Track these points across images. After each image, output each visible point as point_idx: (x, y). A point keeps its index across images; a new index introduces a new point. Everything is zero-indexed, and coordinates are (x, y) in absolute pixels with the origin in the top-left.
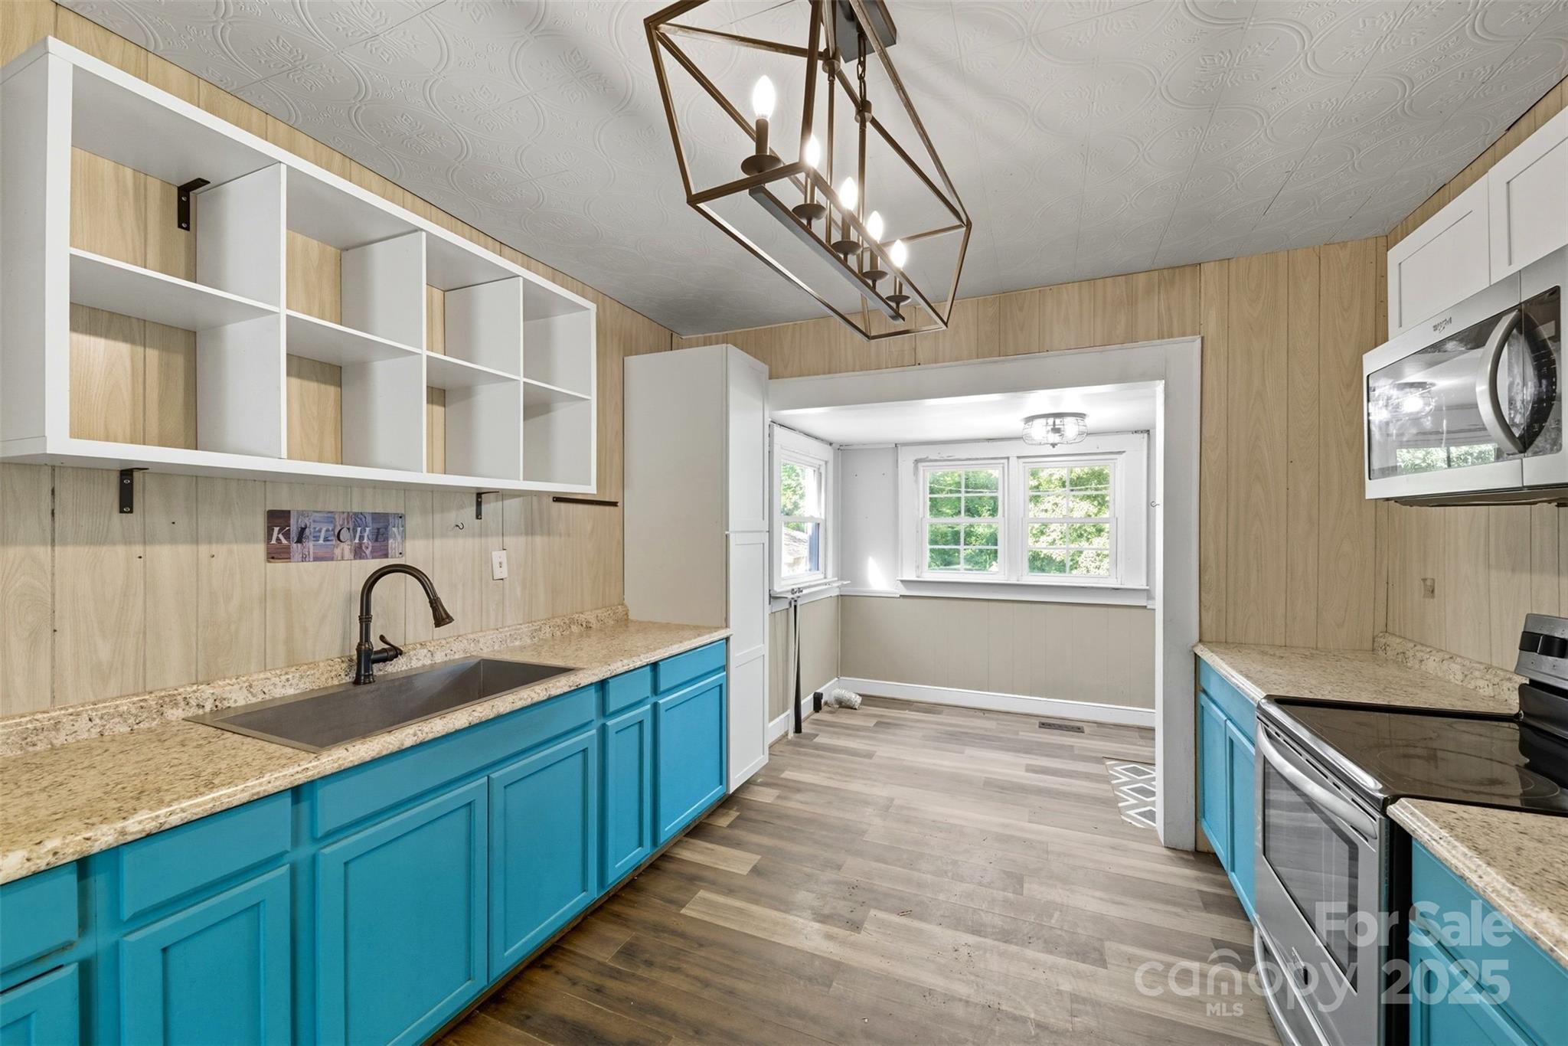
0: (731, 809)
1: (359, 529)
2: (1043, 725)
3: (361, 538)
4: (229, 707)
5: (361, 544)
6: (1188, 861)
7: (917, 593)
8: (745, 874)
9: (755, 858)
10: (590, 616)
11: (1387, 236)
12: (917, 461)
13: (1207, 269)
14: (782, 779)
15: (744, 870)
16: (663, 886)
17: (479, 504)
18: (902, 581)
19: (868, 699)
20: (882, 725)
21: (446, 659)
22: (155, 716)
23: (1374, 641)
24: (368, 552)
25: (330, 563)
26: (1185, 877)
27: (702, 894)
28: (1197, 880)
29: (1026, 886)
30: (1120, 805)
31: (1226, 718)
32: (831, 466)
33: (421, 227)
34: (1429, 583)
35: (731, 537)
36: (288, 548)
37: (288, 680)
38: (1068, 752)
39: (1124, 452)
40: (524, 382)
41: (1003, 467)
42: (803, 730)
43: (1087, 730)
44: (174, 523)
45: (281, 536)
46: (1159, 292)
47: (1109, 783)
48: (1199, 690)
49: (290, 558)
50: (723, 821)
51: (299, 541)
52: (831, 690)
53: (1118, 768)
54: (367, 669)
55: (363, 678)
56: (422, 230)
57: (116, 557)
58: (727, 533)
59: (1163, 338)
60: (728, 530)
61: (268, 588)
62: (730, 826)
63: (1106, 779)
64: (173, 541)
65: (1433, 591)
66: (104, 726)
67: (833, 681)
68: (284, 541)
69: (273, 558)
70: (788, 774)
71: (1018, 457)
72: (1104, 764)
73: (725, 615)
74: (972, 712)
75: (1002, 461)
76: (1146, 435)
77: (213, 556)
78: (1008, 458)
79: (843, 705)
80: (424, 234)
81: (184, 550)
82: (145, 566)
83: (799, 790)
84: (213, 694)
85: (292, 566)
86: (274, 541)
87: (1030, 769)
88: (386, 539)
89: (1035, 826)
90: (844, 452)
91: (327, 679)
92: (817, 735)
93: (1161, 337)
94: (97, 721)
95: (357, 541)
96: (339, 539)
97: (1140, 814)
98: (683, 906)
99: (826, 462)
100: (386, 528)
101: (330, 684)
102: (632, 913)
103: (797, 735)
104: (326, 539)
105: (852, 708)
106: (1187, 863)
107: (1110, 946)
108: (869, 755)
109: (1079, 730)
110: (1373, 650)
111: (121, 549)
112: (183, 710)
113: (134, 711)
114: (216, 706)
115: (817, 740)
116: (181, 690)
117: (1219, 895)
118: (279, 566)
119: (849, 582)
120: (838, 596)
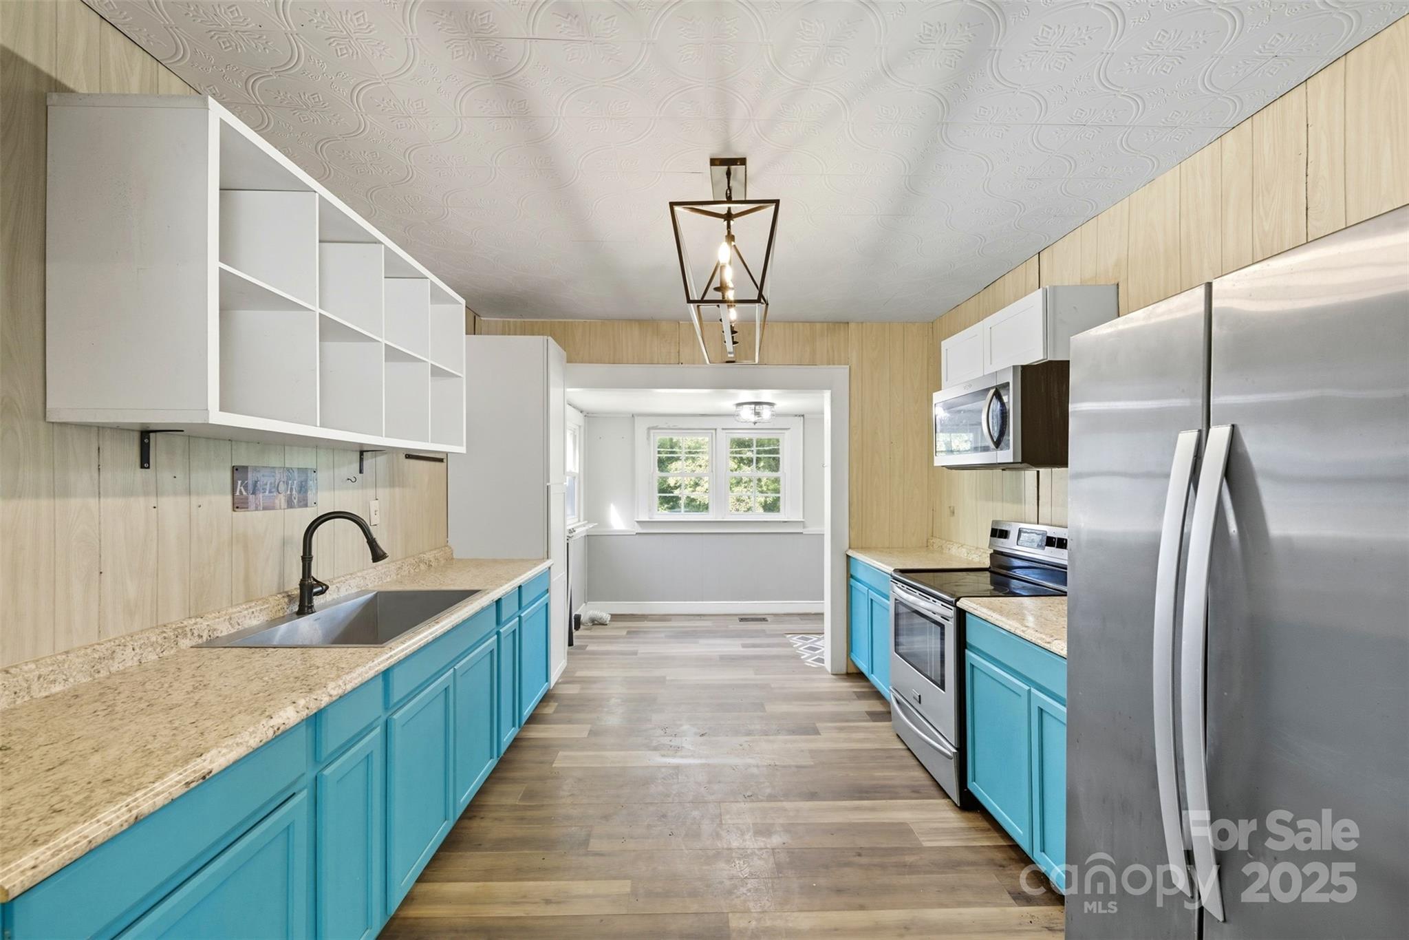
0: (549, 701)
1: (290, 482)
2: (742, 620)
3: (291, 489)
4: (218, 637)
5: (291, 495)
6: (845, 679)
7: (648, 531)
8: (586, 736)
9: (589, 726)
10: (429, 556)
11: (932, 323)
12: (649, 429)
13: (852, 326)
14: (576, 677)
15: (585, 734)
16: (527, 755)
17: (361, 460)
18: (638, 522)
19: (615, 617)
20: (631, 633)
21: (347, 593)
22: (172, 645)
23: (927, 542)
24: (295, 501)
25: (272, 511)
26: (846, 686)
27: (561, 753)
28: (851, 687)
29: (767, 708)
30: (802, 657)
31: (867, 589)
32: (582, 429)
33: (382, 241)
34: (952, 508)
35: (551, 488)
36: (247, 498)
37: (253, 612)
38: (763, 633)
39: (789, 429)
40: (431, 364)
41: (712, 436)
42: (574, 644)
43: (769, 619)
44: (175, 477)
45: (242, 488)
46: (827, 335)
47: (792, 647)
48: (850, 576)
49: (247, 508)
50: (550, 710)
51: (254, 493)
52: (586, 611)
53: (795, 638)
54: (311, 601)
55: (306, 609)
56: (382, 243)
57: (139, 505)
58: (548, 484)
59: (830, 364)
60: (549, 482)
61: (234, 534)
62: (555, 712)
63: (790, 645)
64: (175, 494)
65: (953, 513)
66: (142, 654)
67: (582, 606)
68: (244, 493)
69: (237, 508)
70: (579, 674)
71: (723, 429)
72: (785, 637)
73: (546, 550)
74: (692, 617)
75: (711, 431)
76: (802, 418)
77: (200, 506)
78: (716, 429)
79: (596, 623)
80: (383, 246)
81: (183, 500)
82: (158, 514)
83: (595, 682)
84: (208, 625)
85: (248, 514)
86: (238, 493)
87: (744, 646)
88: (306, 492)
89: (758, 677)
90: (589, 416)
91: (276, 612)
92: (587, 646)
93: (829, 364)
94: (137, 650)
95: (289, 493)
96: (279, 493)
97: (814, 660)
98: (552, 763)
99: (580, 427)
100: (306, 481)
101: (277, 617)
102: (518, 774)
103: (571, 647)
104: (270, 492)
105: (603, 624)
106: (844, 680)
107: (818, 725)
108: (635, 653)
109: (764, 620)
110: (927, 546)
111: (142, 500)
112: (190, 639)
113: (160, 641)
114: (210, 636)
115: (588, 648)
116: (185, 623)
117: (863, 692)
118: (240, 514)
119: (596, 524)
120: (585, 536)
